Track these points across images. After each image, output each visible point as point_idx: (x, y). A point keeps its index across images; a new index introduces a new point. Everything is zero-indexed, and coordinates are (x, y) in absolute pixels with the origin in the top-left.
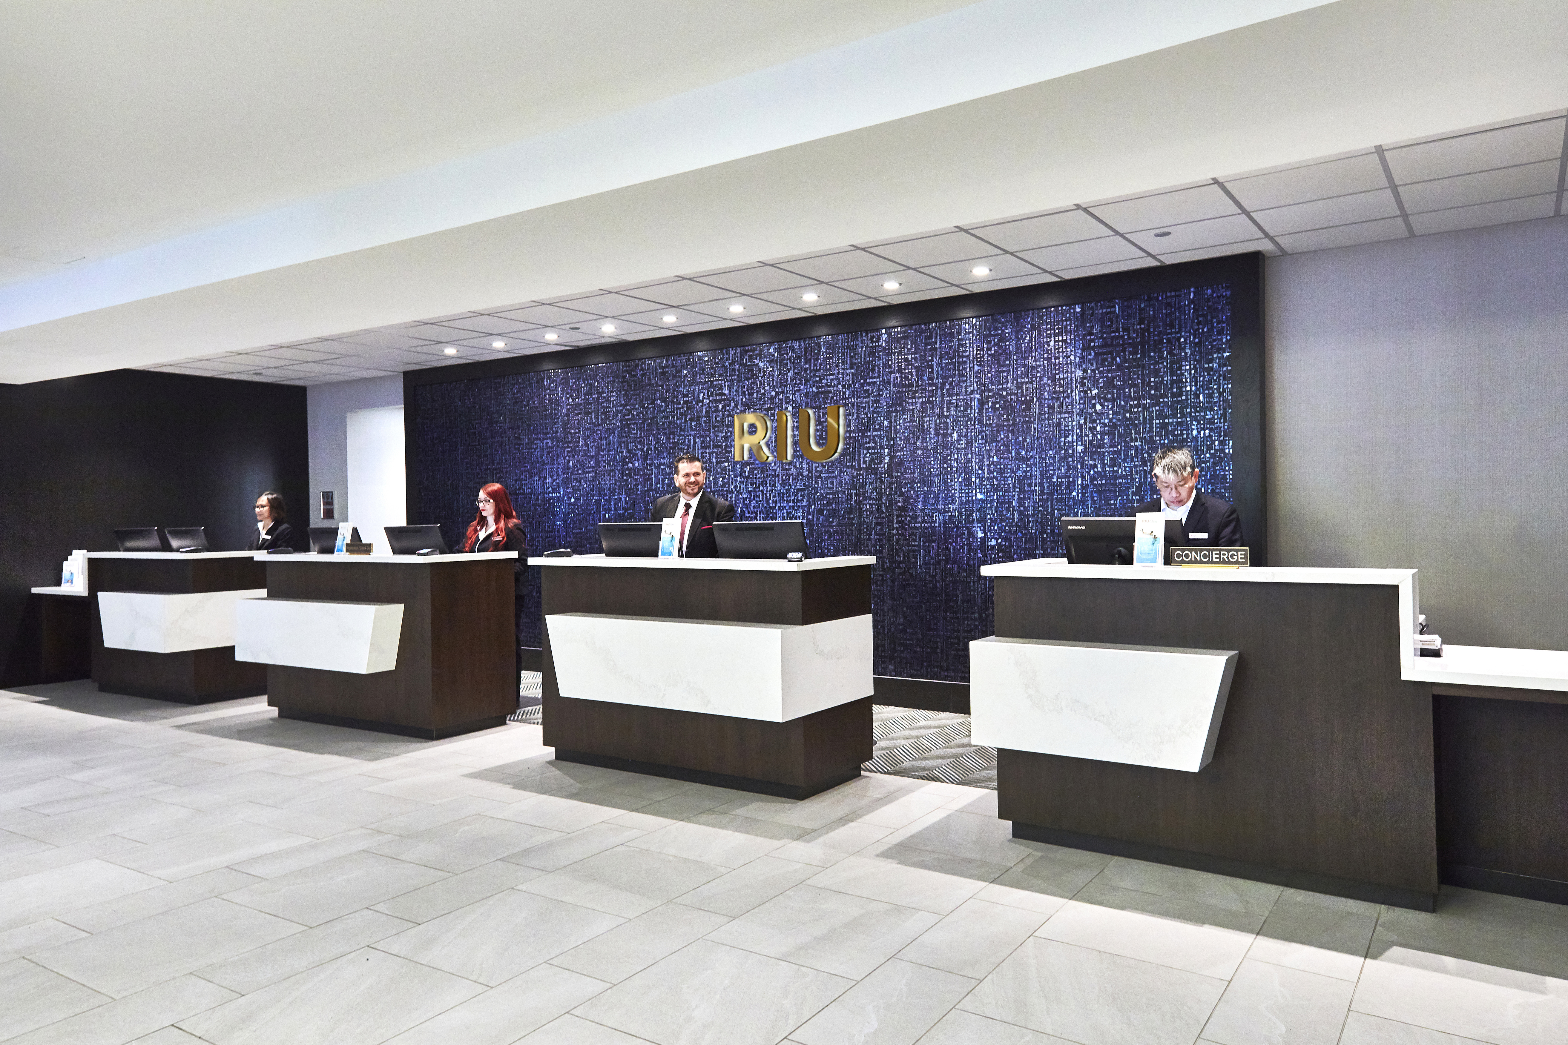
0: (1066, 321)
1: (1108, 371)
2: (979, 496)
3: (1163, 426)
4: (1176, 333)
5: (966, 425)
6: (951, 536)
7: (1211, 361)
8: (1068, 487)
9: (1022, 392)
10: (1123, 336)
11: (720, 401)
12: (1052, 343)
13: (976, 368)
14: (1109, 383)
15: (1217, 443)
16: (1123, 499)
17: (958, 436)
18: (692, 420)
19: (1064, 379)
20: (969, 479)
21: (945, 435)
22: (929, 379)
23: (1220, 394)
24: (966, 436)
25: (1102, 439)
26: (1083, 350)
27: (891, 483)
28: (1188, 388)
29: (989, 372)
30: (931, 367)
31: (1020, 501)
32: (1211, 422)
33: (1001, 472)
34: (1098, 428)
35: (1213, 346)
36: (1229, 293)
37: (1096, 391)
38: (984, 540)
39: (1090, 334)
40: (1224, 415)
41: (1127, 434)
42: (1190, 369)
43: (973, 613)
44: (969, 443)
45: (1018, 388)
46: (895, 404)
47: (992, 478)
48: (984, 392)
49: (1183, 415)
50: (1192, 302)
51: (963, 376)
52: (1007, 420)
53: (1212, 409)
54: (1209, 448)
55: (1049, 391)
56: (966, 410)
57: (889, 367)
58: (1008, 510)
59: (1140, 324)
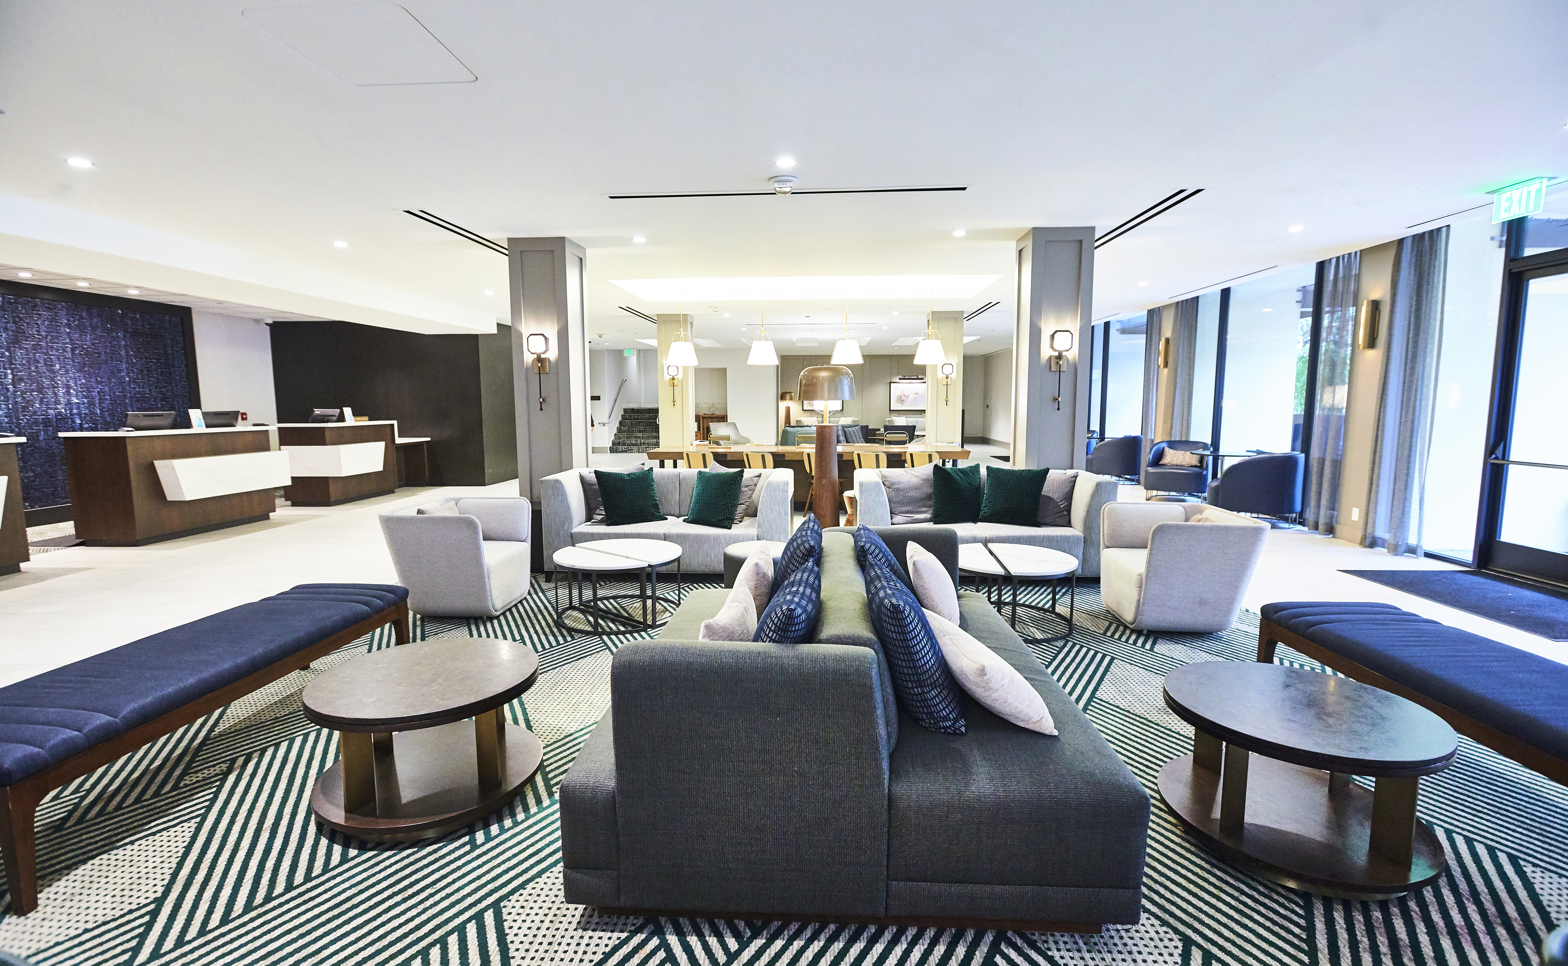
1: (138, 344)
3: (162, 372)
5: (64, 361)
14: (139, 350)
19: (116, 344)
20: (69, 391)
21: (51, 366)
26: (124, 332)
35: (177, 341)
36: (179, 321)
37: (133, 353)
39: (127, 325)
41: (148, 374)
46: (13, 343)
51: (59, 333)
52: (88, 361)
55: (108, 349)
56: (63, 353)
57: (6, 319)
58: (93, 408)
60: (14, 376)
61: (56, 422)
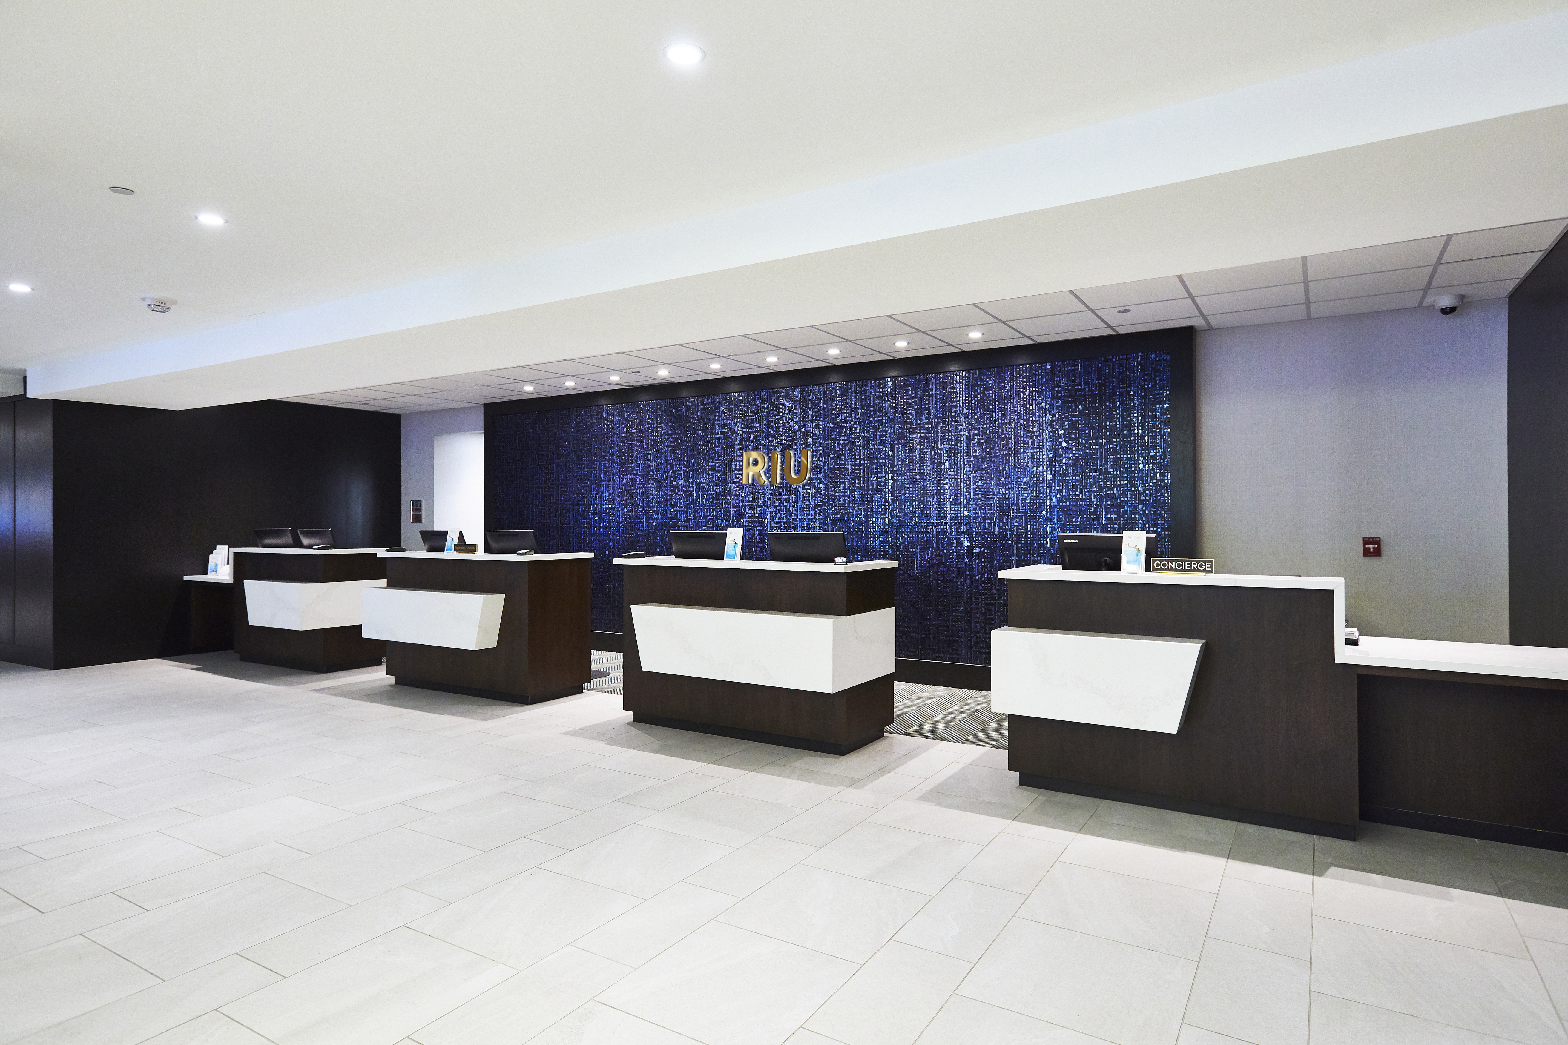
0: (1039, 375)
1: (1073, 416)
2: (966, 513)
3: (1116, 460)
4: (1127, 387)
5: (956, 456)
6: (943, 545)
7: (1155, 410)
8: (1040, 506)
9: (1002, 430)
10: (1085, 389)
11: (752, 433)
12: (1027, 393)
13: (965, 411)
14: (1073, 426)
15: (1158, 475)
16: (1083, 518)
17: (950, 465)
18: (727, 447)
19: (1036, 421)
20: (958, 499)
21: (939, 464)
22: (926, 418)
23: (1162, 437)
24: (956, 465)
25: (1067, 470)
26: (1052, 399)
27: (894, 502)
28: (1136, 431)
29: (976, 414)
30: (928, 409)
31: (1000, 518)
32: (1154, 458)
33: (985, 494)
34: (1064, 461)
35: (1156, 399)
36: (1168, 358)
37: (1063, 431)
38: (970, 548)
39: (1058, 386)
40: (1164, 453)
41: (1087, 466)
42: (1138, 416)
43: (960, 607)
44: (958, 471)
45: (999, 428)
46: (898, 439)
47: (977, 499)
48: (972, 430)
49: (1132, 452)
50: (1139, 363)
51: (954, 417)
52: (990, 453)
53: (1154, 448)
54: (1152, 478)
55: (1024, 431)
56: (956, 444)
57: (894, 408)
58: (990, 524)
59: (1098, 379)
60: (894, 481)
61: (937, 543)
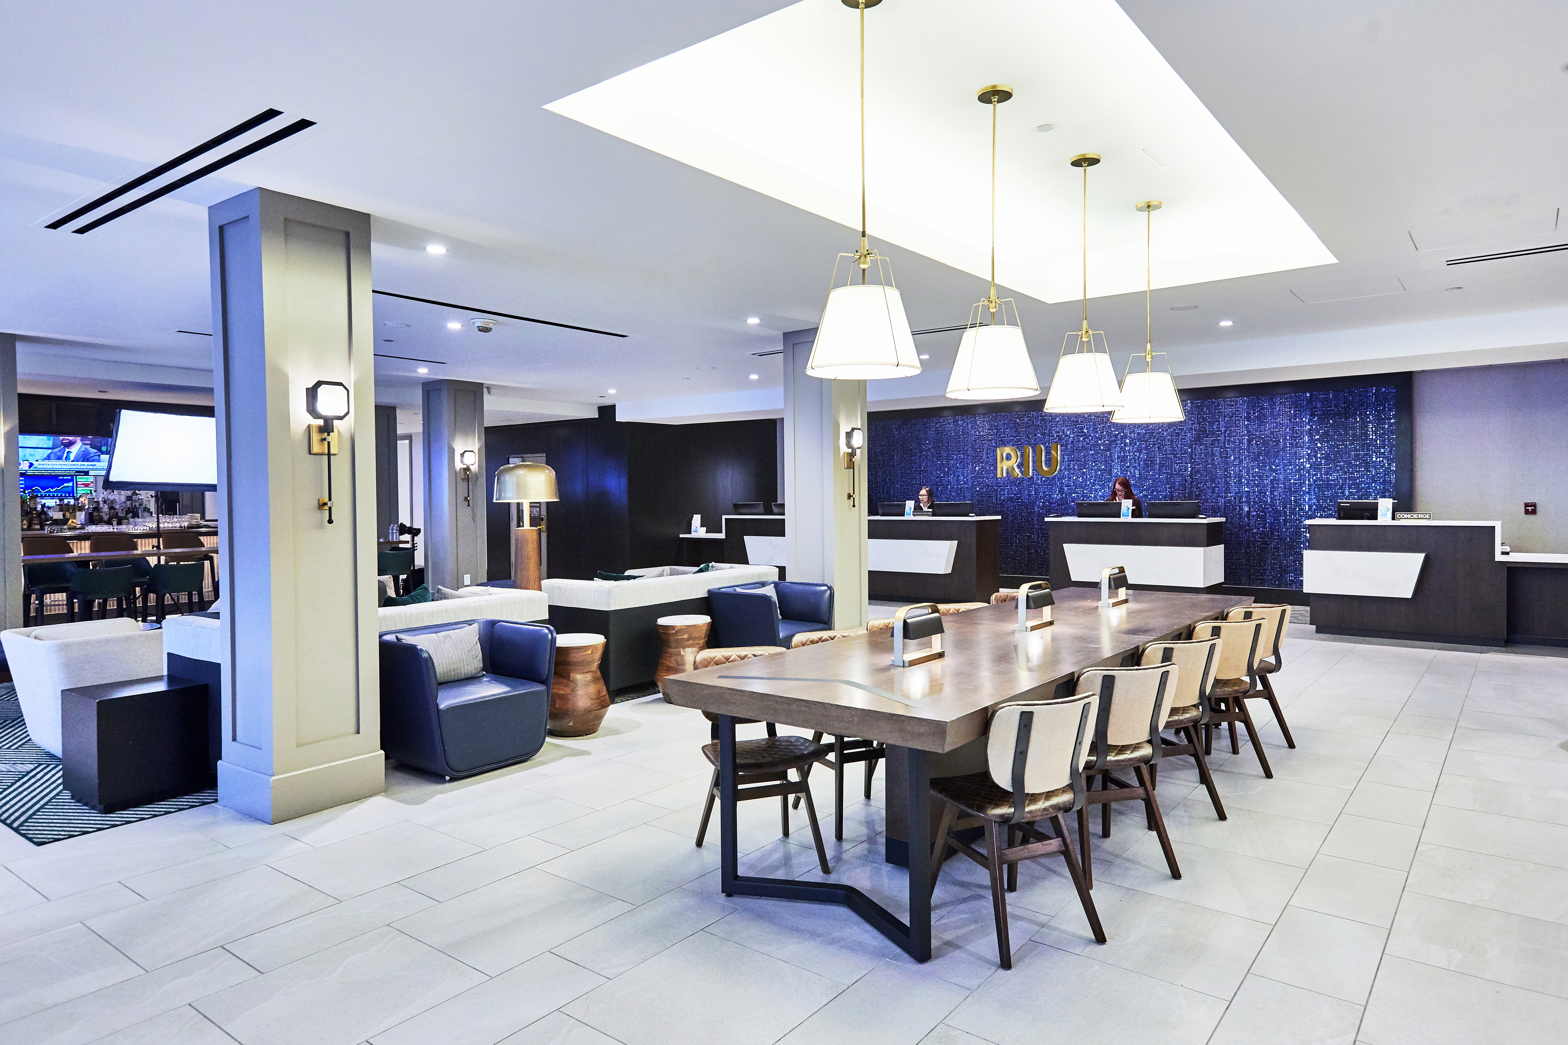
0: (1301, 400)
1: (1326, 427)
2: (1246, 489)
4: (1365, 409)
5: (1239, 452)
6: (1229, 510)
7: (1385, 424)
8: (1301, 485)
9: (1274, 436)
10: (1334, 409)
12: (1292, 412)
13: (1246, 423)
14: (1326, 434)
15: (1386, 464)
16: (1332, 492)
17: (1234, 458)
19: (1299, 430)
20: (1240, 480)
21: (1226, 457)
22: (1217, 428)
23: (1389, 441)
24: (1239, 458)
25: (1321, 461)
26: (1310, 416)
27: (1192, 482)
28: (1371, 437)
29: (1254, 425)
30: (1219, 421)
31: (1271, 492)
32: (1383, 453)
33: (1260, 477)
34: (1319, 456)
35: (1385, 416)
36: (1394, 391)
37: (1318, 437)
38: (1249, 512)
39: (1315, 408)
40: (1390, 451)
41: (1336, 458)
42: (1372, 428)
43: (1241, 550)
44: (1241, 462)
45: (1271, 434)
47: (1255, 480)
48: (1251, 435)
49: (1368, 450)
50: (1373, 394)
51: (1238, 427)
52: (1264, 450)
53: (1384, 448)
54: (1382, 467)
55: (1289, 436)
56: (1239, 445)
57: (1192, 421)
58: (1264, 496)
59: (1344, 404)
60: (1192, 469)
61: (1225, 509)
